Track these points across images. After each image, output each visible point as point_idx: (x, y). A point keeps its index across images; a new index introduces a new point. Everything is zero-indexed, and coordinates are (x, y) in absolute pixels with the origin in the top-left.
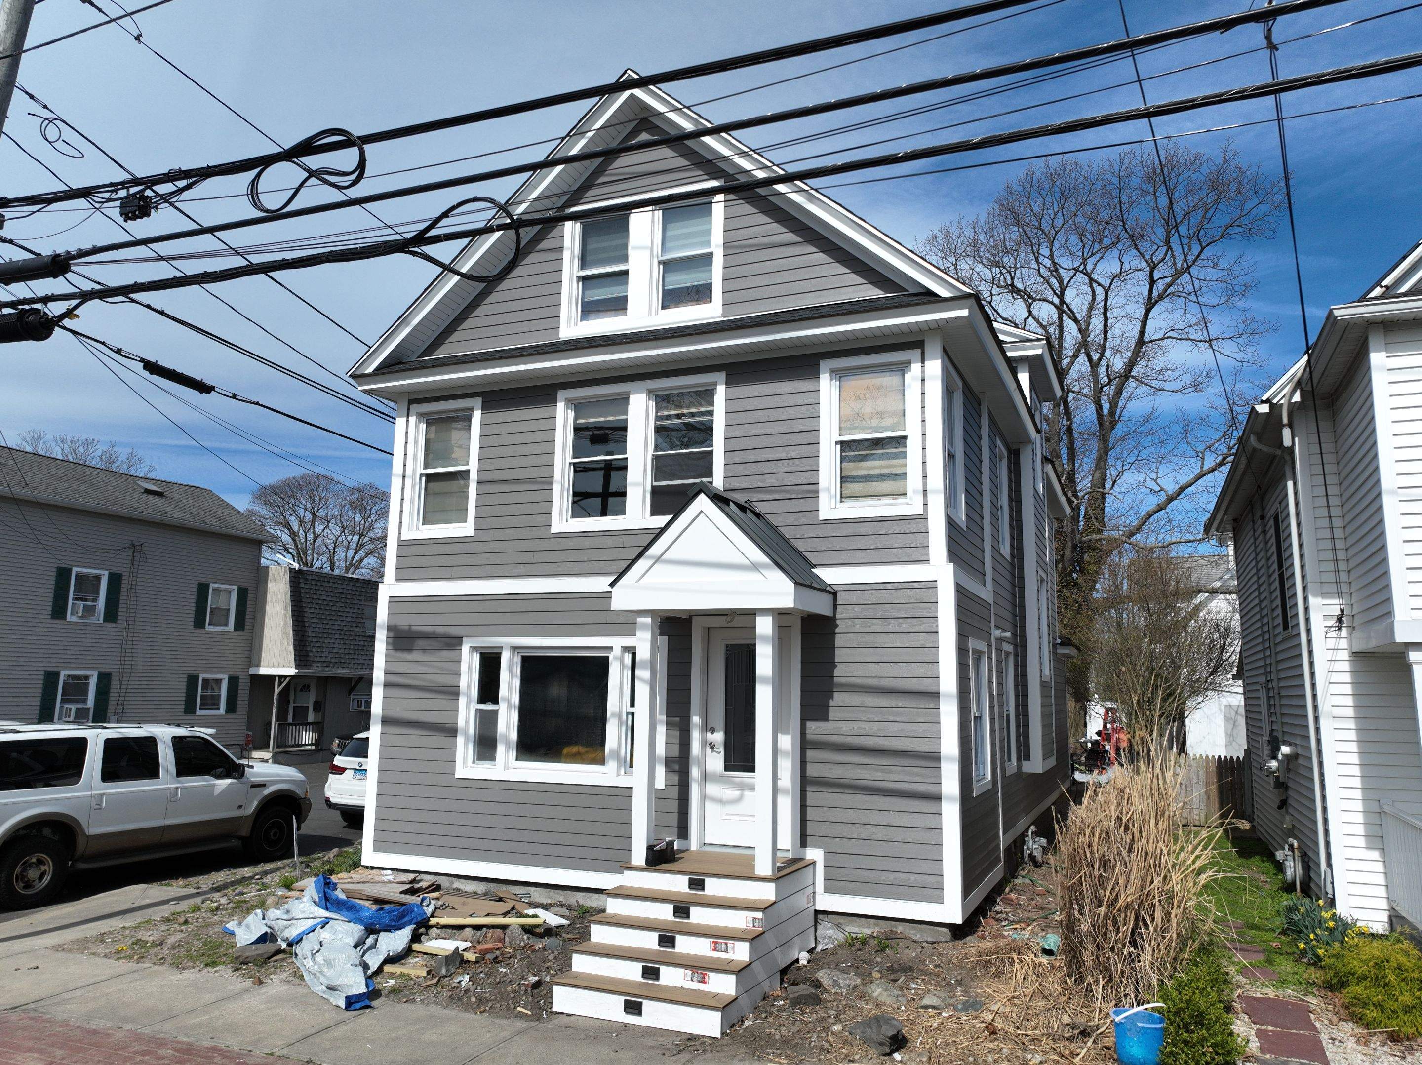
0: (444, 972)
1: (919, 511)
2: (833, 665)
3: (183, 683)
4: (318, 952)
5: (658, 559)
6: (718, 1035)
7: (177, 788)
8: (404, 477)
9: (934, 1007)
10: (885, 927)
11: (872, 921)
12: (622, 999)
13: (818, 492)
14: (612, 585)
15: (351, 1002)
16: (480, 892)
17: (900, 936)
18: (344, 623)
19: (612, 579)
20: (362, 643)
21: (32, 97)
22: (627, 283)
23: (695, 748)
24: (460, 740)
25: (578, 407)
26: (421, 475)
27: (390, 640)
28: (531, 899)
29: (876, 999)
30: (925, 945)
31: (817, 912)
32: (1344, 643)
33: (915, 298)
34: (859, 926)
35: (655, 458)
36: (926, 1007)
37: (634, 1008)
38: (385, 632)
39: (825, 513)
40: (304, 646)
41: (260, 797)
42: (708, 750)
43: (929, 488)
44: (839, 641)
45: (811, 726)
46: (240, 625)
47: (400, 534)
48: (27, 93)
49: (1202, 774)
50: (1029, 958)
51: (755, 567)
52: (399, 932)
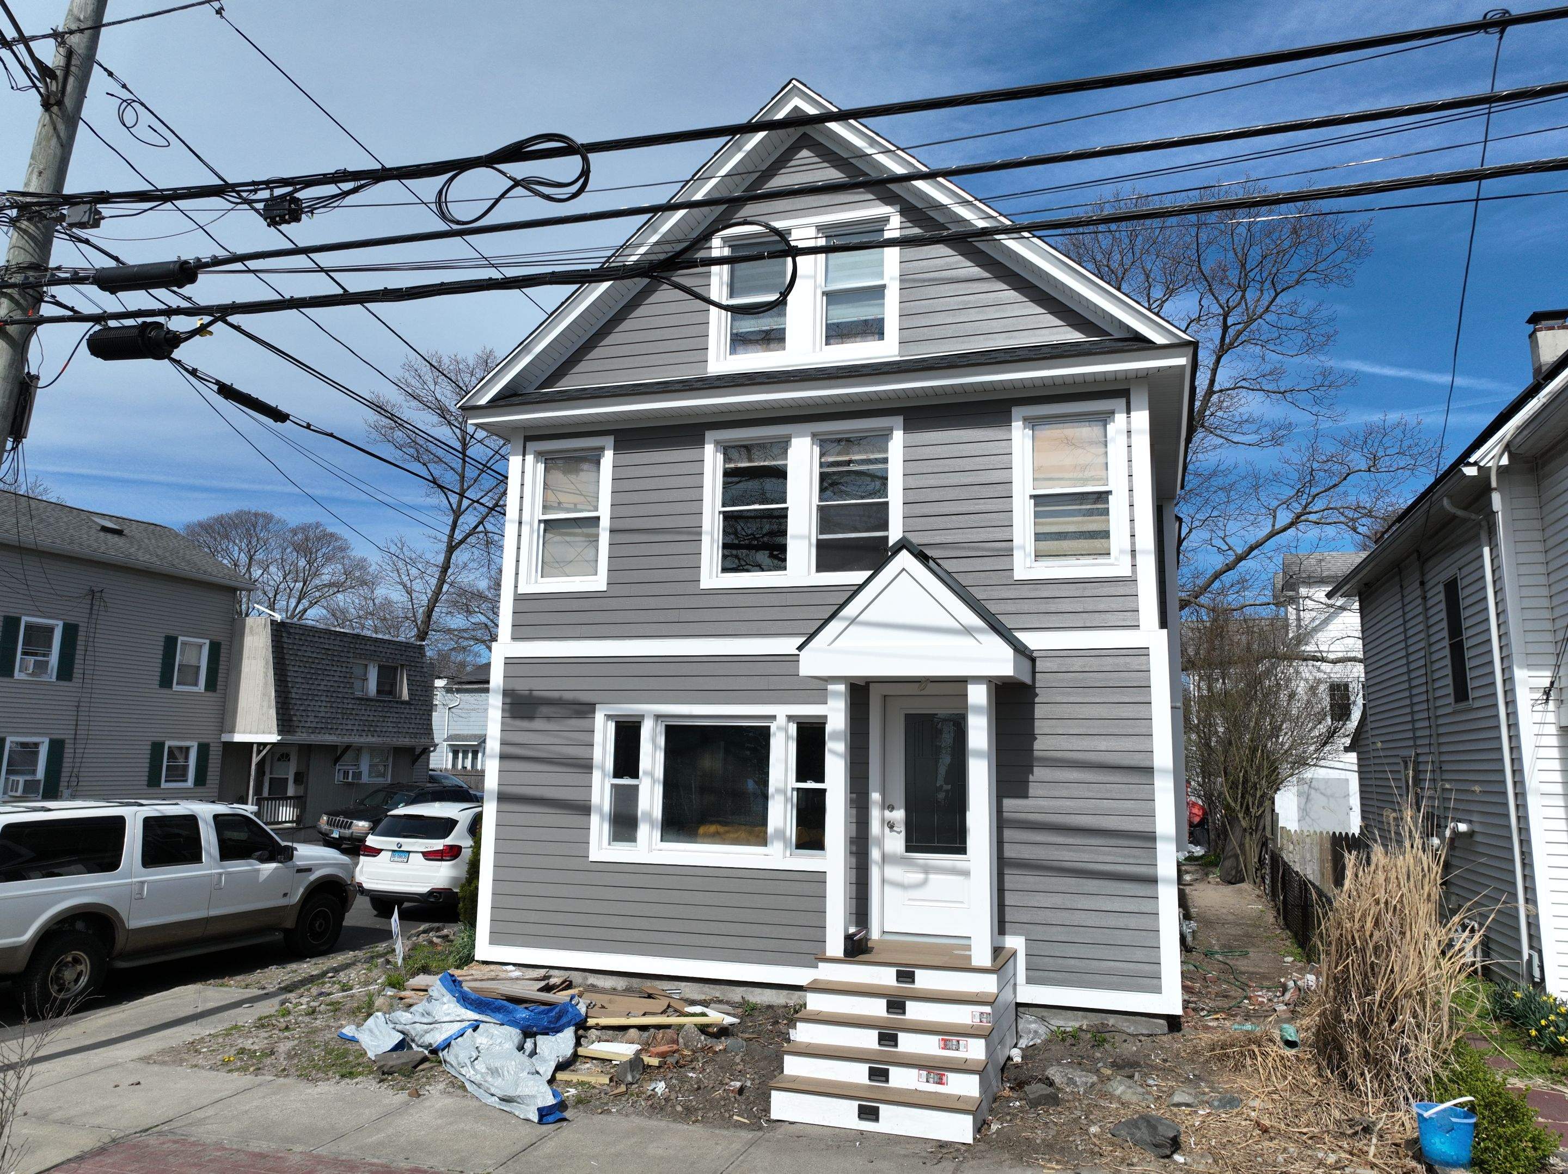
0: (630, 1078)
1: (1126, 571)
2: (1032, 737)
3: (146, 750)
4: (476, 1059)
5: (853, 621)
6: (971, 1141)
7: (221, 874)
8: (520, 523)
9: (1187, 1105)
10: (1096, 1019)
11: (1080, 1013)
12: (855, 1104)
13: (1012, 550)
14: (800, 648)
15: (544, 1113)
16: (619, 988)
17: (1113, 1029)
18: (332, 683)
19: (801, 640)
20: (350, 706)
21: (110, 74)
22: (785, 315)
23: (875, 827)
24: (595, 819)
25: (727, 450)
26: (540, 521)
27: (507, 707)
28: (682, 995)
29: (1119, 1098)
30: (1143, 1038)
31: (1018, 1005)
32: (1551, 717)
33: (1126, 344)
34: (1065, 1019)
35: (821, 509)
36: (1178, 1105)
37: (868, 1113)
38: (501, 697)
39: (1020, 573)
40: (288, 709)
41: (306, 884)
42: (887, 830)
43: (1138, 548)
44: (1039, 711)
45: (1008, 803)
46: (211, 684)
47: (516, 587)
48: (105, 69)
49: (1316, 850)
50: (1271, 1049)
51: (968, 631)
52: (559, 1035)
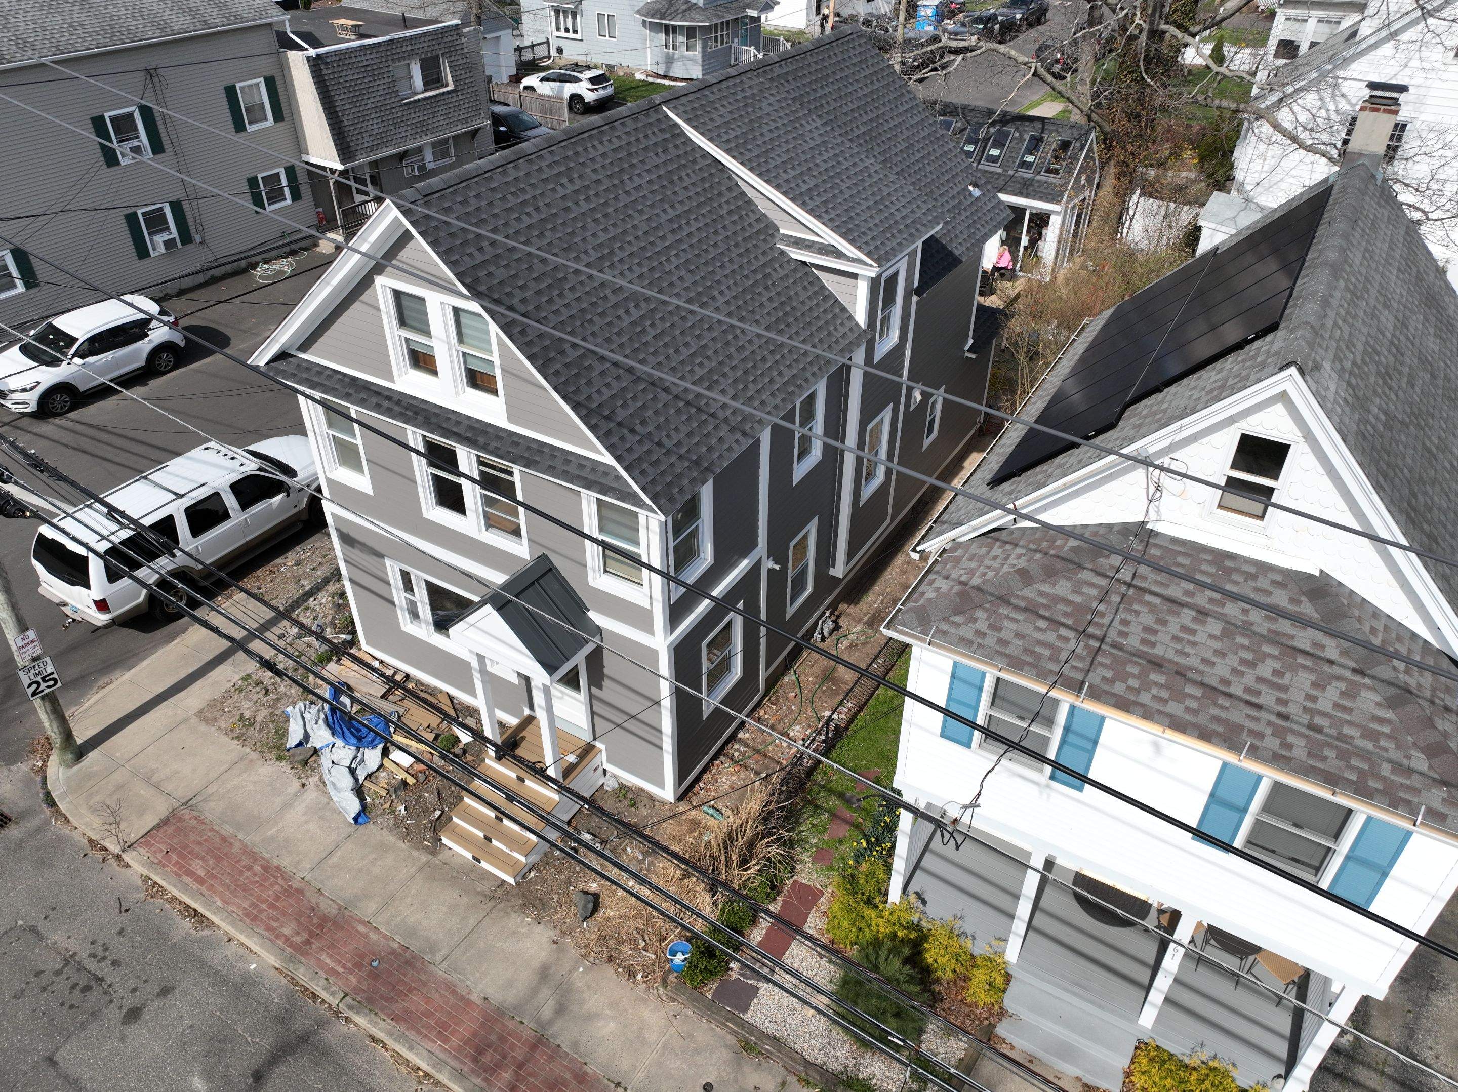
0: (394, 797)
1: (650, 610)
2: (603, 665)
3: (245, 187)
5: (472, 625)
6: (513, 886)
7: (246, 518)
8: (315, 433)
12: (471, 855)
13: (586, 568)
17: (645, 794)
18: (378, 98)
20: (400, 114)
22: (434, 356)
24: (399, 610)
26: (326, 432)
31: (604, 770)
35: (483, 494)
37: (476, 860)
39: (593, 585)
40: (344, 137)
44: (606, 656)
46: (278, 116)
47: (324, 473)
